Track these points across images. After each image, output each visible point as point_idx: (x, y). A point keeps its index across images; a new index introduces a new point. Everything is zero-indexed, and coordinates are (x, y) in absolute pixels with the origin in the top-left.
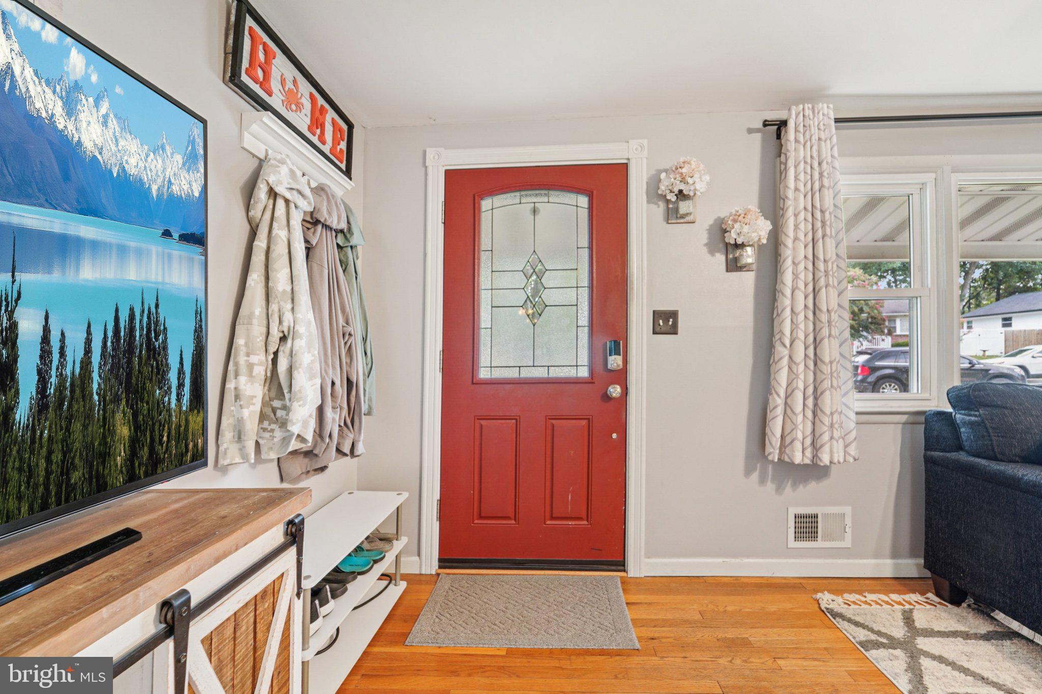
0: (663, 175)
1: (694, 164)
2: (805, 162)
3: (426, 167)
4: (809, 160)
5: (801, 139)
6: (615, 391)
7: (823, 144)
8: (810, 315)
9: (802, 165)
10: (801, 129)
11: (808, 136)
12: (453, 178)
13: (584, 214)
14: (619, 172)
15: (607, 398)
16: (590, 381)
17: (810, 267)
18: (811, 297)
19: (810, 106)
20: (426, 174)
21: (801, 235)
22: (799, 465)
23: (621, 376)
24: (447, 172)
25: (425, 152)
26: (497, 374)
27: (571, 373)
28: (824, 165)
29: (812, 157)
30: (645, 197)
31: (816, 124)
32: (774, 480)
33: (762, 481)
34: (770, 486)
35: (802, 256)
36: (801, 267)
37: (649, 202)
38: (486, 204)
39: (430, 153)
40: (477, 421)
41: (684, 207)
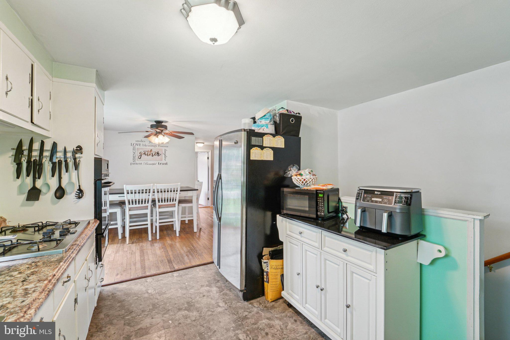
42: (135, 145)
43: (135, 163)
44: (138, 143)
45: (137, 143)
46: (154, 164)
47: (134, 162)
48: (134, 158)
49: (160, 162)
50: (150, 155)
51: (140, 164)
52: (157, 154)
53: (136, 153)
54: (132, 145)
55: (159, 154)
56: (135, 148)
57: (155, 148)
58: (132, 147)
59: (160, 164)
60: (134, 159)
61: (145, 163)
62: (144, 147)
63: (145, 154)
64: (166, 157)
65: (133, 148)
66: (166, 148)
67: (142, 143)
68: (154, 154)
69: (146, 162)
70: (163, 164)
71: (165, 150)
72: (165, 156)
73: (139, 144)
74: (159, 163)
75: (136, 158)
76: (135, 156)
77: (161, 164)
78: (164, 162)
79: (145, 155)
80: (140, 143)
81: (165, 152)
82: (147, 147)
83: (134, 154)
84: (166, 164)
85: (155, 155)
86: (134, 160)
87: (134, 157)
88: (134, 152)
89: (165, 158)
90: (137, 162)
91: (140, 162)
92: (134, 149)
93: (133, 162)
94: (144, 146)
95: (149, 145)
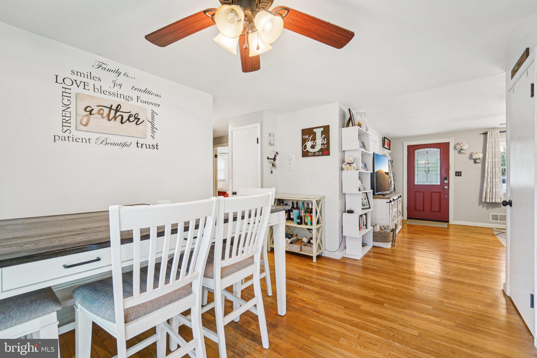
0: (457, 145)
1: (464, 144)
2: (491, 142)
3: (403, 145)
4: (492, 142)
5: (491, 138)
6: (446, 187)
7: (496, 139)
8: (492, 173)
9: (490, 143)
10: (491, 135)
11: (492, 137)
12: (409, 147)
13: (439, 153)
14: (448, 144)
15: (444, 189)
16: (440, 185)
17: (492, 163)
18: (492, 169)
19: (493, 131)
20: (403, 146)
21: (490, 157)
22: (488, 202)
23: (448, 185)
24: (407, 146)
25: (403, 142)
26: (419, 184)
27: (436, 184)
28: (496, 143)
29: (493, 141)
30: (453, 149)
31: (494, 134)
32: (486, 207)
33: (483, 207)
34: (485, 208)
35: (490, 161)
36: (490, 163)
37: (454, 150)
38: (416, 151)
39: (404, 143)
40: (415, 193)
41: (462, 151)
42: (68, 82)
43: (70, 135)
44: (79, 79)
45: (74, 77)
46: (125, 145)
47: (66, 135)
48: (65, 121)
49: (141, 142)
50: (115, 118)
51: (84, 140)
52: (136, 118)
53: (73, 106)
54: (60, 80)
55: (139, 119)
56: (68, 91)
57: (127, 102)
58: (59, 88)
59: (142, 145)
60: (65, 124)
61: (100, 141)
62: (98, 95)
63: (102, 114)
64: (155, 130)
65: (64, 90)
66: (156, 109)
67: (91, 82)
68: (125, 118)
69: (103, 137)
70: (148, 147)
71: (153, 112)
72: (153, 127)
73: (82, 84)
74: (137, 143)
75: (73, 121)
76: (68, 114)
77: (144, 146)
78: (149, 141)
79: (100, 116)
80: (85, 80)
81: (153, 118)
82: (107, 97)
83: (64, 108)
84: (155, 147)
85: (128, 119)
86: (65, 128)
87: (67, 119)
88: (66, 102)
89: (153, 132)
90: (77, 134)
91: (86, 135)
92: (65, 94)
93: (61, 134)
94: (96, 90)
95: (113, 90)
